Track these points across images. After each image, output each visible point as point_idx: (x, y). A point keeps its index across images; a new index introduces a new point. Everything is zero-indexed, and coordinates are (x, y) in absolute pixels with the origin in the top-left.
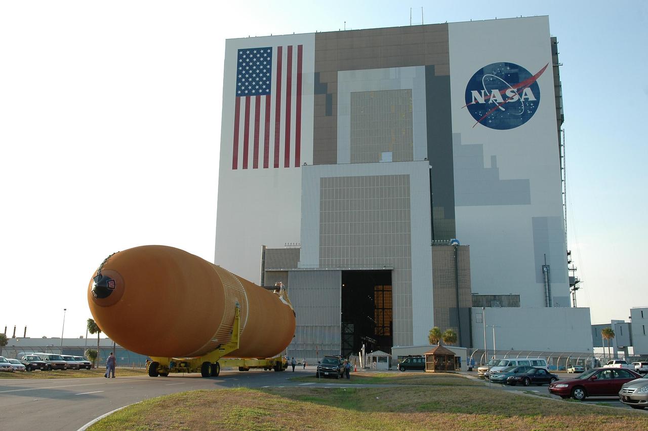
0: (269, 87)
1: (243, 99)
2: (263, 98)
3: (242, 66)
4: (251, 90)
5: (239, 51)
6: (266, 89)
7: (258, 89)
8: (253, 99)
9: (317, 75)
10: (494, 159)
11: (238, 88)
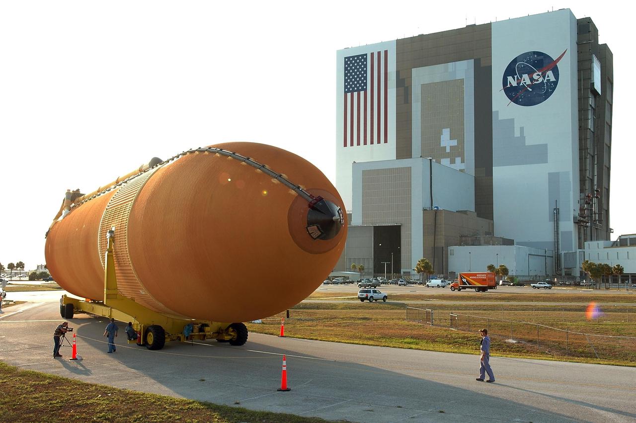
0: (366, 84)
1: (349, 95)
2: (362, 93)
3: (348, 70)
4: (354, 88)
5: (345, 58)
6: (363, 86)
7: (359, 87)
8: (355, 94)
9: (398, 73)
10: (522, 129)
11: (346, 87)
